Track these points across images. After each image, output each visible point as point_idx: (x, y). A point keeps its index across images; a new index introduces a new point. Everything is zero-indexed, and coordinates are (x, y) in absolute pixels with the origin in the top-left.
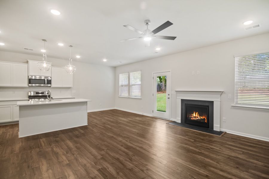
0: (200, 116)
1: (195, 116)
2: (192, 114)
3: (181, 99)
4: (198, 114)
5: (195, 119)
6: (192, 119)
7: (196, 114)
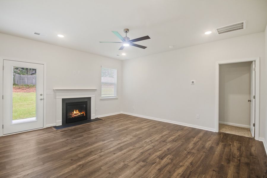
0: (80, 112)
1: (76, 113)
2: (73, 112)
3: (62, 99)
4: (78, 111)
5: (76, 115)
6: (73, 116)
7: (76, 112)
